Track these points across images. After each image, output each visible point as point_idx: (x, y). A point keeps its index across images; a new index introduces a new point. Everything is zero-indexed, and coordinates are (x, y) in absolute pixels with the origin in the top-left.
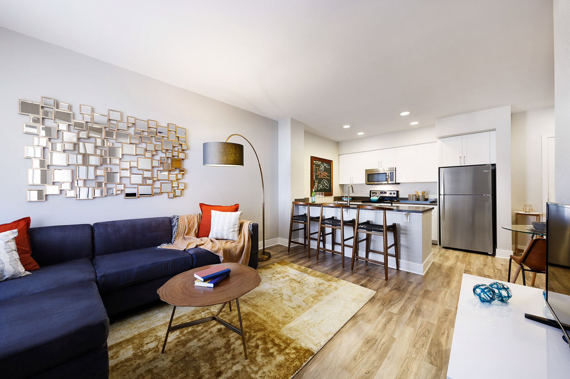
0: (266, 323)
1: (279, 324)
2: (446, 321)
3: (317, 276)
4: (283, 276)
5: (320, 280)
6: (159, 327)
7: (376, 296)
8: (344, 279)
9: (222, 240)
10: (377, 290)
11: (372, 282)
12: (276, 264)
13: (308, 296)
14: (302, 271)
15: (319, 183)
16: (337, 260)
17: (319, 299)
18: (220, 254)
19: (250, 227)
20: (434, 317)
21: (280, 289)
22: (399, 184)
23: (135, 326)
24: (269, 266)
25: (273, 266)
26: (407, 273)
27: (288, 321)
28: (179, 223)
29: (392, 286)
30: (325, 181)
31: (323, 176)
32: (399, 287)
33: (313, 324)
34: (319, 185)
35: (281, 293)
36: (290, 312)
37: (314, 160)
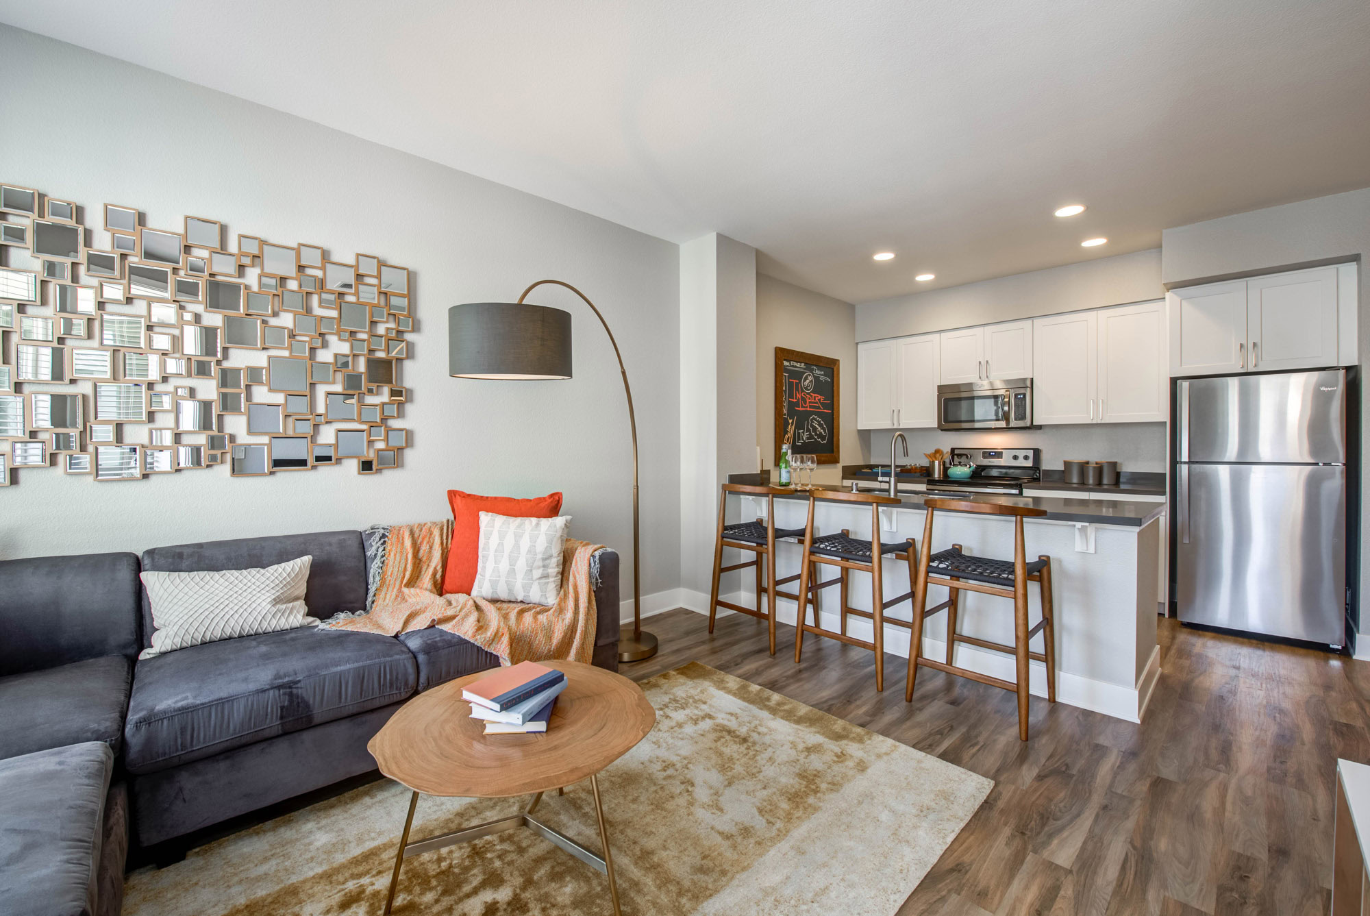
0: (639, 892)
1: (680, 899)
2: (1245, 903)
3: (799, 721)
4: (694, 717)
5: (812, 737)
6: (309, 885)
7: (995, 800)
8: (885, 732)
9: (510, 602)
10: (995, 776)
11: (973, 745)
12: (673, 673)
13: (775, 793)
14: (752, 702)
15: (799, 426)
16: (857, 665)
17: (810, 805)
18: (502, 649)
19: (593, 565)
20: (1202, 885)
21: (686, 762)
22: (1040, 427)
23: (243, 876)
24: (652, 680)
25: (663, 681)
26: (1083, 714)
27: (710, 886)
28: (387, 550)
29: (1043, 760)
30: (818, 421)
31: (811, 407)
32: (1067, 765)
33: (793, 902)
34: (799, 433)
35: (688, 776)
36: (716, 853)
37: (785, 360)
